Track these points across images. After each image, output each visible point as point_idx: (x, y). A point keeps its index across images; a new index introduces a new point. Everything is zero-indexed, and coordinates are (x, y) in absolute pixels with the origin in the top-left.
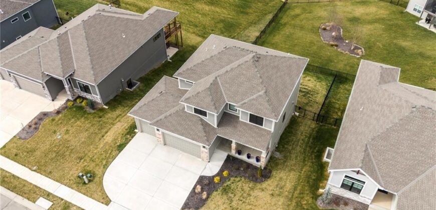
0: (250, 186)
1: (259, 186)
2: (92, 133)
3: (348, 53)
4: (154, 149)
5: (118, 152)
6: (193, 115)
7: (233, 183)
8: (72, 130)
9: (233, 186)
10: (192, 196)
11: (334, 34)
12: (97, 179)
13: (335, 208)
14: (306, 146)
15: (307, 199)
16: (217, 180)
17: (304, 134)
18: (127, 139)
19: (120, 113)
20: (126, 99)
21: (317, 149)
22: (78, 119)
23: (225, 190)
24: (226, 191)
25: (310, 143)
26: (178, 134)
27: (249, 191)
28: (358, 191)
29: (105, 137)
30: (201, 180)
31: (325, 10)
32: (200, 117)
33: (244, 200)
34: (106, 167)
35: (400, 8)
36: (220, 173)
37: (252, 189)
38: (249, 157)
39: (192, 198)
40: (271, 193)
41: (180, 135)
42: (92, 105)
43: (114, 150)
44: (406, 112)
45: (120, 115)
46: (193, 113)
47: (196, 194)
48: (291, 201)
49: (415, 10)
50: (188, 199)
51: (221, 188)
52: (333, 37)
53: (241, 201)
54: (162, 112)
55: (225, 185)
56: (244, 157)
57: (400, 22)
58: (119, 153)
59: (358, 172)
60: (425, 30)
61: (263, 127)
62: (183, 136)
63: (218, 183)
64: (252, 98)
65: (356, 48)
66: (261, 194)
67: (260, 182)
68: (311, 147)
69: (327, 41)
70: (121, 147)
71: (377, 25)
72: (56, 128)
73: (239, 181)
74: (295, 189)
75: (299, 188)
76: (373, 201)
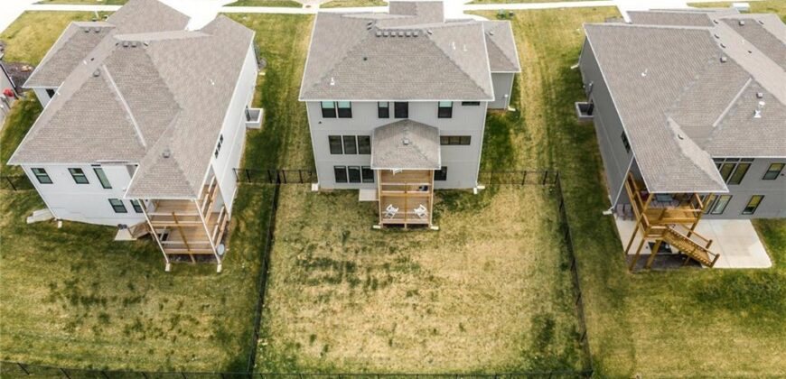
14: (289, 127)
17: (295, 148)
21: (274, 129)
25: (285, 135)
68: (282, 128)
75: (288, 73)
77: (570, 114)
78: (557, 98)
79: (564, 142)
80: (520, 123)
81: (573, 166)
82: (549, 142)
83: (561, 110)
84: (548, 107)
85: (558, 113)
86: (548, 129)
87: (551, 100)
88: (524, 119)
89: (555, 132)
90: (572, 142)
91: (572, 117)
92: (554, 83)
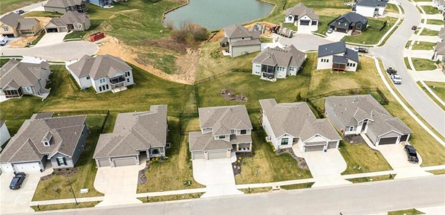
1: (254, 158)
2: (172, 169)
5: (191, 170)
8: (162, 171)
9: (246, 161)
11: (229, 94)
12: (193, 182)
13: (282, 153)
15: (272, 155)
16: (239, 161)
18: (190, 164)
19: (175, 157)
20: (171, 152)
21: (262, 139)
22: (161, 166)
24: (245, 163)
26: (217, 149)
27: (252, 160)
28: (287, 143)
29: (179, 168)
30: (233, 164)
31: (216, 84)
32: (222, 139)
33: (253, 164)
34: (192, 176)
35: (249, 73)
36: (238, 159)
38: (244, 149)
39: (235, 170)
40: (259, 158)
42: (162, 158)
43: (189, 170)
44: (289, 111)
46: (219, 139)
48: (267, 157)
49: (256, 72)
51: (243, 163)
52: (229, 96)
54: (204, 144)
56: (242, 150)
57: (253, 80)
58: (193, 170)
59: (285, 135)
60: (265, 81)
61: (247, 134)
62: (220, 149)
65: (243, 98)
66: (257, 160)
67: (253, 156)
69: (228, 98)
70: (191, 168)
71: (244, 84)
72: (154, 174)
73: (246, 159)
74: (266, 154)
76: (293, 144)
77: (172, 146)
78: (175, 150)
79: (176, 141)
81: (175, 137)
82: (180, 142)
83: (175, 147)
86: (179, 144)
87: (177, 150)
88: (186, 145)
90: (174, 140)
92: (175, 154)
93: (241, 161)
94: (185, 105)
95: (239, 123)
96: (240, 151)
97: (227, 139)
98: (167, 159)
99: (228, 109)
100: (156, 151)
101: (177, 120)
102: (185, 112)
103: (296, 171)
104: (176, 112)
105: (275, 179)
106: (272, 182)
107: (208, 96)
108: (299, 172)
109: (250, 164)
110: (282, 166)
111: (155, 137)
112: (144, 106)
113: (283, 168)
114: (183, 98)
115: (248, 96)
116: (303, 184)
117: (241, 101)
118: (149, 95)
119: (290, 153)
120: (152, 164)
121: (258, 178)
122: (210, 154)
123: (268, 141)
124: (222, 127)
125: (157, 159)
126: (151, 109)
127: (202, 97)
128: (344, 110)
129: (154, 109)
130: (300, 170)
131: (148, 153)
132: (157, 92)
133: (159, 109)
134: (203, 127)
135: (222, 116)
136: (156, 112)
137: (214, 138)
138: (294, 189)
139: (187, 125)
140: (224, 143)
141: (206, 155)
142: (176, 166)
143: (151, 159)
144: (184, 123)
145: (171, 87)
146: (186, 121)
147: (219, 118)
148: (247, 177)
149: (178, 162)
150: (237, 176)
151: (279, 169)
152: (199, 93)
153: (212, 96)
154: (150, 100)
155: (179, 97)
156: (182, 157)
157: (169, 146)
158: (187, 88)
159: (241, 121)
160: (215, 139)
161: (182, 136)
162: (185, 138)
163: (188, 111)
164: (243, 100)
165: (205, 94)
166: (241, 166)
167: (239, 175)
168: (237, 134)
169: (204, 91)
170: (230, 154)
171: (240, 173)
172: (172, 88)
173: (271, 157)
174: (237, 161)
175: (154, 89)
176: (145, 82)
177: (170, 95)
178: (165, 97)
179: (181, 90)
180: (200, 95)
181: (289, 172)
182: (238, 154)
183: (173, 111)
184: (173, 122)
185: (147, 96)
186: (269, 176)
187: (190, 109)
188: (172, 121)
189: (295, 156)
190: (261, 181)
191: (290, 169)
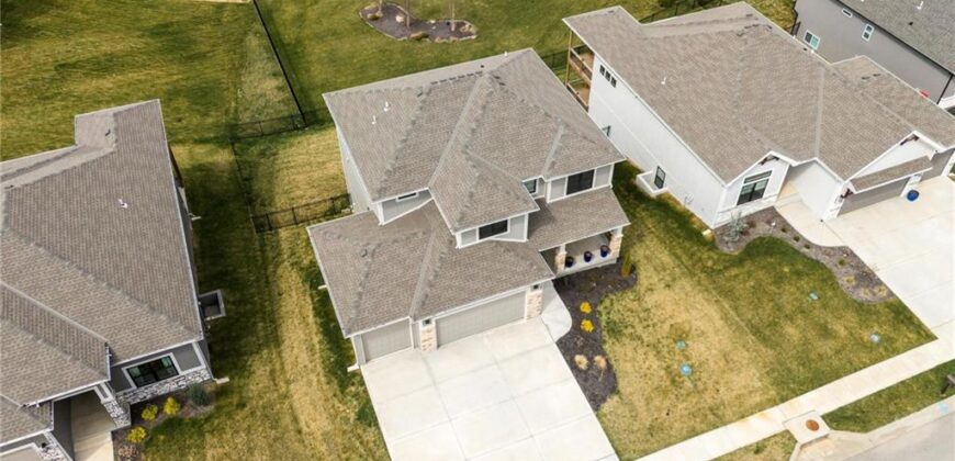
0: (632, 297)
1: (640, 288)
2: (271, 446)
3: (456, 39)
4: (429, 369)
5: (374, 428)
6: (480, 244)
7: (609, 313)
9: (615, 317)
10: (586, 380)
11: (399, 19)
13: (748, 241)
15: (707, 257)
16: (585, 325)
18: (356, 395)
19: (268, 368)
20: (238, 338)
21: (622, 189)
22: (201, 447)
23: (613, 331)
24: (615, 330)
26: (483, 297)
27: (640, 305)
28: (760, 193)
29: (305, 429)
30: (567, 346)
32: (492, 241)
33: (650, 322)
36: (577, 316)
37: (639, 299)
38: (588, 259)
39: (590, 382)
40: (663, 285)
41: (487, 295)
42: (198, 395)
43: (360, 431)
45: (272, 372)
46: (478, 241)
47: (585, 372)
48: (695, 275)
50: (585, 390)
51: (605, 333)
53: (648, 326)
54: (410, 283)
55: (603, 324)
56: (581, 265)
58: (379, 428)
61: (594, 188)
62: (495, 293)
63: (594, 331)
64: (554, 148)
65: (459, 25)
66: (656, 297)
67: (635, 283)
69: (402, 36)
70: (367, 416)
73: (612, 304)
74: (677, 257)
75: (679, 251)
76: (780, 192)
77: (234, 303)
78: (255, 323)
79: (246, 270)
80: (307, 276)
81: (234, 249)
82: (266, 269)
83: (249, 307)
84: (269, 308)
85: (253, 303)
86: (267, 282)
87: (264, 320)
88: (304, 281)
89: (258, 281)
90: (235, 270)
91: (231, 299)
92: (260, 347)
93: (593, 317)
94: (237, 85)
95: (557, 143)
96: (569, 270)
97: (518, 234)
98: (223, 392)
99: (484, 81)
100: (154, 370)
101: (223, 157)
102: (245, 118)
103: (852, 318)
104: (210, 120)
105: (788, 385)
106: (773, 403)
107: (320, 38)
108: (864, 324)
109: (639, 329)
110: (779, 308)
111: (132, 295)
112: (58, 115)
113: (790, 318)
114: (222, 56)
115: (473, 17)
116: (916, 378)
117: (452, 39)
118: (74, 66)
119: (780, 235)
120: (149, 442)
121: (708, 399)
122: (442, 325)
123: (653, 192)
124: (482, 179)
125: (170, 408)
126: (80, 135)
127: (299, 41)
128: (913, 11)
129: (96, 130)
130: (861, 308)
131: (108, 399)
132: (106, 48)
133: (122, 131)
134: (381, 192)
135: (462, 120)
136: (108, 146)
137: (452, 241)
138: (890, 418)
139: (271, 176)
140: (509, 257)
141: (426, 332)
142: (287, 420)
143: (135, 412)
144: (256, 165)
145: (160, 19)
146: (262, 154)
147: (450, 131)
148: (657, 402)
149: (286, 396)
150: (606, 407)
151: (773, 324)
152: (281, 29)
153: (334, 34)
154: (82, 87)
155: (202, 56)
156: (304, 358)
157: (214, 302)
158: (226, 16)
159: (562, 130)
160: (460, 245)
161: (268, 235)
162: (285, 246)
163: (260, 111)
164: (458, 33)
165: (307, 32)
166: (606, 347)
167: (616, 398)
168: (553, 194)
169: (300, 19)
170: (536, 302)
171: (614, 390)
172: (166, 26)
173: (709, 272)
174: (576, 327)
175: (89, 38)
176: (42, 13)
177: (161, 51)
178: (144, 66)
179: (207, 28)
180: (289, 35)
181: (825, 332)
182: (563, 286)
183: (196, 120)
184: (204, 170)
185: (64, 68)
186: (748, 377)
187: (262, 102)
188: (201, 168)
189: (808, 245)
190: (729, 413)
191: (820, 315)
